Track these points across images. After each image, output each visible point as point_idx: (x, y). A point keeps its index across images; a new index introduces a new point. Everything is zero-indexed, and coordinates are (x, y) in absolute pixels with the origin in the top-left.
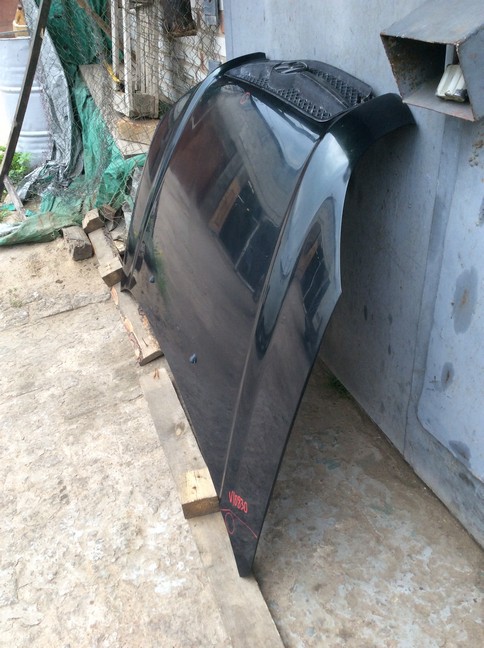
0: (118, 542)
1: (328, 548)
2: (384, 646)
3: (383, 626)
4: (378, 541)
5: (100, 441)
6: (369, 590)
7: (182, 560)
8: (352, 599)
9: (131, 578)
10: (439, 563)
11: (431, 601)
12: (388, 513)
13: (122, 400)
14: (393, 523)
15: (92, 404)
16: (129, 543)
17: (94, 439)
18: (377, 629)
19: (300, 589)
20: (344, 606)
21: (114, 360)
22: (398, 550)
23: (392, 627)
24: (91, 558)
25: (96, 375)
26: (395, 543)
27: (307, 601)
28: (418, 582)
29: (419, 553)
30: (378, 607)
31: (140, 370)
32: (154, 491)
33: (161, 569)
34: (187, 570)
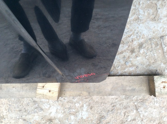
2: (143, 39)
3: (136, 36)
23: (137, 33)
33: (75, 114)
34: (81, 102)
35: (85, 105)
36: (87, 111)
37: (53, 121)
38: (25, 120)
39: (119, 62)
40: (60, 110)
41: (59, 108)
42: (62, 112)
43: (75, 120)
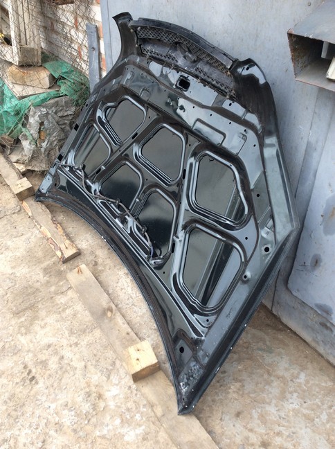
0: (86, 407)
1: (238, 385)
2: (293, 447)
3: (287, 434)
4: (269, 373)
5: (47, 329)
6: (271, 409)
7: (138, 412)
8: (263, 419)
9: (103, 433)
10: (311, 382)
11: (313, 410)
12: (271, 353)
13: (56, 293)
14: (276, 359)
15: (32, 300)
16: (95, 406)
17: (42, 327)
18: (285, 437)
19: (227, 418)
20: (258, 425)
21: (39, 261)
22: (283, 377)
23: (294, 433)
24: (69, 424)
25: (28, 276)
26: (280, 373)
27: (234, 426)
28: (302, 398)
29: (297, 377)
30: (281, 421)
31: (63, 267)
32: (103, 363)
33: (124, 422)
34: (144, 419)
35: (143, 427)
36: (137, 435)
37: (101, 400)
38: (86, 367)
39: (235, 436)
40: (119, 399)
41: (120, 396)
42: (119, 404)
43: (117, 428)
